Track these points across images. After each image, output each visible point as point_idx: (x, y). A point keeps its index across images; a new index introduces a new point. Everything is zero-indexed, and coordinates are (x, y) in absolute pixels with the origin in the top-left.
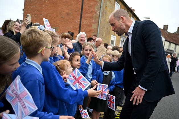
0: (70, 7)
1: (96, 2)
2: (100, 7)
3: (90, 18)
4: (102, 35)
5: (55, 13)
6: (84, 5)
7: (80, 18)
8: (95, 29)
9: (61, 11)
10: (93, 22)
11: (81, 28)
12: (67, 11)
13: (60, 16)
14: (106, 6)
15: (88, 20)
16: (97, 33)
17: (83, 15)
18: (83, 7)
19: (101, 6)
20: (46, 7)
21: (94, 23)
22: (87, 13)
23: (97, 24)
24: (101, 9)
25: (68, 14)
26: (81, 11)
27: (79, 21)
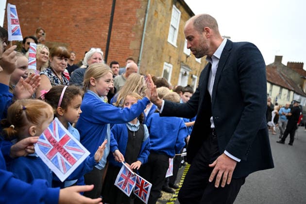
0: (91, 8)
1: (138, 2)
2: (145, 11)
3: (127, 29)
4: (148, 62)
5: (64, 18)
6: (116, 7)
7: (108, 29)
8: (134, 49)
9: (75, 15)
10: (132, 38)
11: (110, 47)
12: (86, 15)
13: (74, 24)
14: (156, 11)
15: (122, 33)
16: (139, 58)
17: (113, 25)
18: (116, 9)
19: (148, 10)
20: (49, 5)
21: (134, 39)
22: (122, 21)
23: (139, 43)
24: (147, 15)
25: (87, 20)
26: (110, 16)
27: (107, 34)
